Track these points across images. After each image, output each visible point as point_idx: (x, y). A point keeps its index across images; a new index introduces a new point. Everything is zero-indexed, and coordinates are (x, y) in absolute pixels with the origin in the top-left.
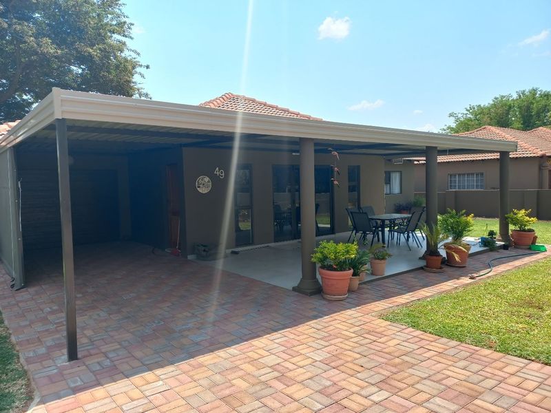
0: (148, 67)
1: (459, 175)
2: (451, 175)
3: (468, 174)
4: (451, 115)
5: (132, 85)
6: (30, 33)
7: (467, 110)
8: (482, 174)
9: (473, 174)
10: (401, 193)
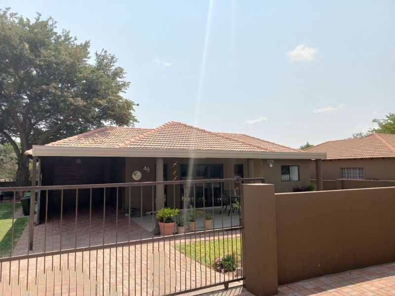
0: (138, 105)
1: (347, 168)
2: (342, 169)
3: (353, 168)
4: (374, 121)
5: (132, 111)
6: (71, 96)
7: (387, 117)
8: (362, 168)
9: (356, 168)
10: (299, 180)
